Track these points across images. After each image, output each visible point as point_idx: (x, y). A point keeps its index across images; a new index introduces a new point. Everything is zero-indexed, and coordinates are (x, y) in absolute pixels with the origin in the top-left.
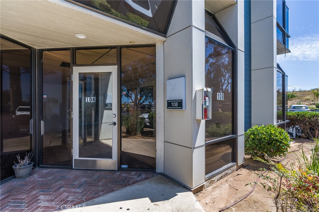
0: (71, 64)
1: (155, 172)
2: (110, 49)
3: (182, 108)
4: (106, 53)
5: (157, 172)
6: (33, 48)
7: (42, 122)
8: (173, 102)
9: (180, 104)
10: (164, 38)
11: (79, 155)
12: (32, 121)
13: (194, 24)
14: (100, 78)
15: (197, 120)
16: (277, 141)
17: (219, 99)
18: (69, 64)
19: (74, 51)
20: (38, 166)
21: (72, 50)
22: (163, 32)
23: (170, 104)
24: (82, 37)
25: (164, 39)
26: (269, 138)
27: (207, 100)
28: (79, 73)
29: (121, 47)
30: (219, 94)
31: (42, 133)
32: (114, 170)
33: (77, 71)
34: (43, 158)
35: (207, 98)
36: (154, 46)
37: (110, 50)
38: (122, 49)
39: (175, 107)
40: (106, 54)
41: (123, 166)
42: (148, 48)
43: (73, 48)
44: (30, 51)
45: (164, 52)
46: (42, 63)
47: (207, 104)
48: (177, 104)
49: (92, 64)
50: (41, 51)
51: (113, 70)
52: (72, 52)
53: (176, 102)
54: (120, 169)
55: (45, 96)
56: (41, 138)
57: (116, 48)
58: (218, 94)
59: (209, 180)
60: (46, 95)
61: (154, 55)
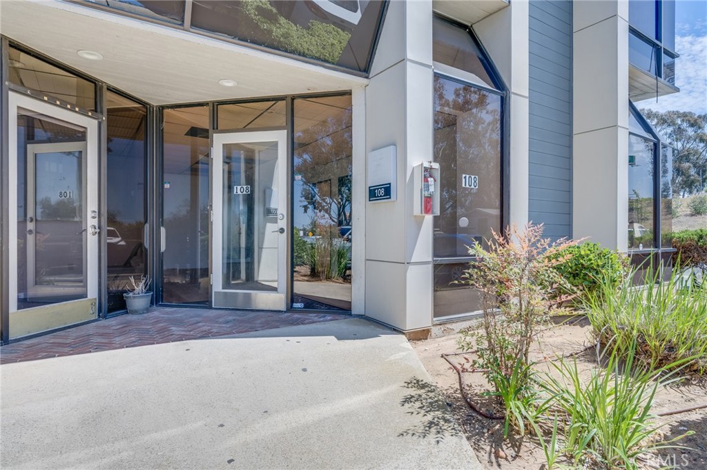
0: (211, 131)
1: (351, 315)
2: (274, 102)
3: (390, 198)
4: (268, 109)
5: (353, 313)
6: (149, 105)
7: (163, 230)
8: (378, 189)
9: (387, 191)
10: (366, 79)
11: (223, 285)
12: (147, 226)
13: (410, 55)
14: (257, 158)
15: (415, 216)
16: (590, 269)
17: (467, 186)
18: (207, 131)
19: (215, 106)
20: (156, 304)
21: (211, 105)
22: (364, 70)
23: (372, 194)
24: (229, 84)
25: (365, 81)
26: (573, 264)
27: (430, 183)
28: (223, 145)
29: (293, 98)
30: (468, 176)
31: (163, 248)
32: (280, 311)
33: (219, 141)
34: (164, 290)
35: (431, 180)
36: (349, 93)
37: (275, 104)
38: (295, 101)
39: (381, 196)
40: (269, 111)
41: (296, 305)
42: (340, 97)
43: (213, 103)
44: (145, 110)
45: (365, 104)
46: (163, 129)
47: (432, 189)
48: (382, 191)
49: (245, 129)
50: (162, 108)
51: (280, 137)
52: (211, 108)
53: (381, 188)
54: (290, 309)
55: (167, 186)
56: (161, 256)
57: (284, 100)
58: (465, 177)
59: (441, 326)
60: (169, 183)
61: (348, 108)
